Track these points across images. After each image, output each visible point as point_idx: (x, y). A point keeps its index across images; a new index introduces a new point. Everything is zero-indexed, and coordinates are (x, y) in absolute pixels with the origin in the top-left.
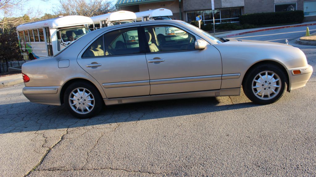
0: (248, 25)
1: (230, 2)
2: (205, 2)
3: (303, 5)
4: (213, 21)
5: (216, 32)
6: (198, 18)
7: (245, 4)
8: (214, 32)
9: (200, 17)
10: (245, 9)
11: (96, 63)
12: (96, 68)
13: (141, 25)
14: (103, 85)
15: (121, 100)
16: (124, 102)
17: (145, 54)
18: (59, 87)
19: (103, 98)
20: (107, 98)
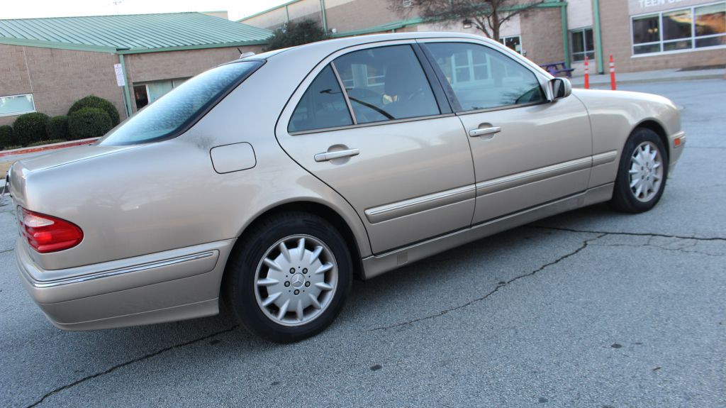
11: (343, 147)
12: (344, 162)
13: (419, 41)
14: (369, 212)
15: (405, 254)
16: (411, 258)
17: (456, 115)
18: (224, 246)
19: (363, 255)
20: (373, 254)
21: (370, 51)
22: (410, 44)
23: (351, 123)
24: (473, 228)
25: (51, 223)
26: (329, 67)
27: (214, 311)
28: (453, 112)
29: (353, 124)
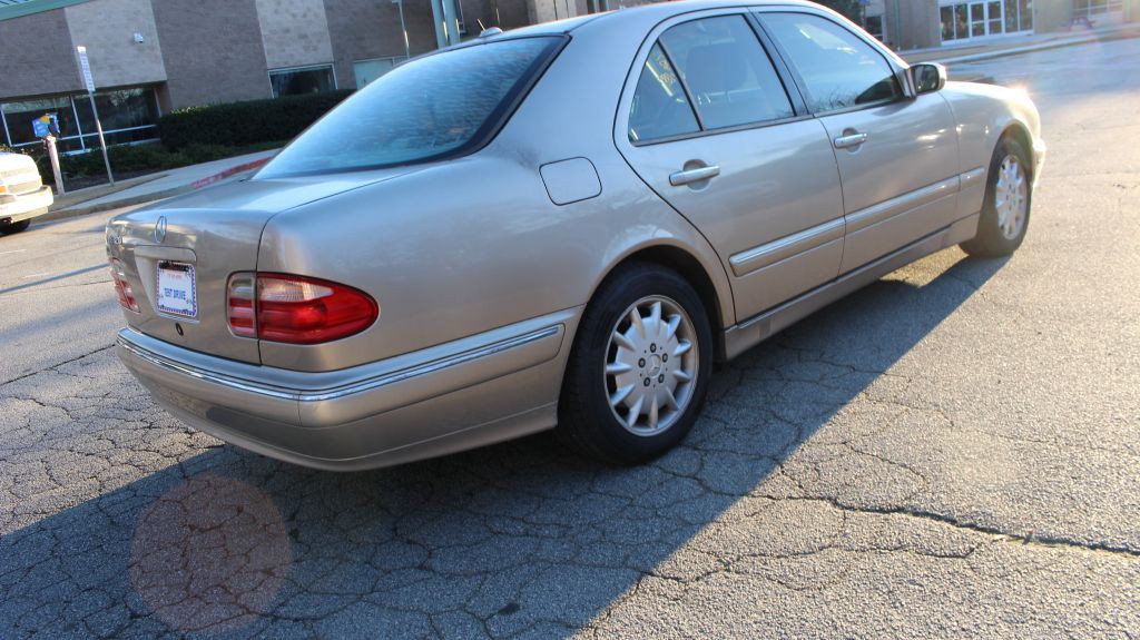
0: (206, 148)
1: (112, 67)
2: (7, 67)
3: (352, 74)
4: (98, 137)
5: (115, 180)
6: (40, 126)
7: (169, 74)
8: (109, 181)
9: (52, 120)
10: (172, 90)
11: (700, 164)
12: (703, 186)
13: (753, 9)
14: (735, 260)
15: (765, 325)
16: (774, 328)
17: (814, 117)
18: (569, 317)
19: (725, 326)
20: (736, 323)
21: (700, 24)
22: (743, 15)
23: (698, 129)
24: (840, 280)
25: (327, 291)
26: (657, 45)
27: (550, 422)
28: (808, 113)
29: (701, 129)
